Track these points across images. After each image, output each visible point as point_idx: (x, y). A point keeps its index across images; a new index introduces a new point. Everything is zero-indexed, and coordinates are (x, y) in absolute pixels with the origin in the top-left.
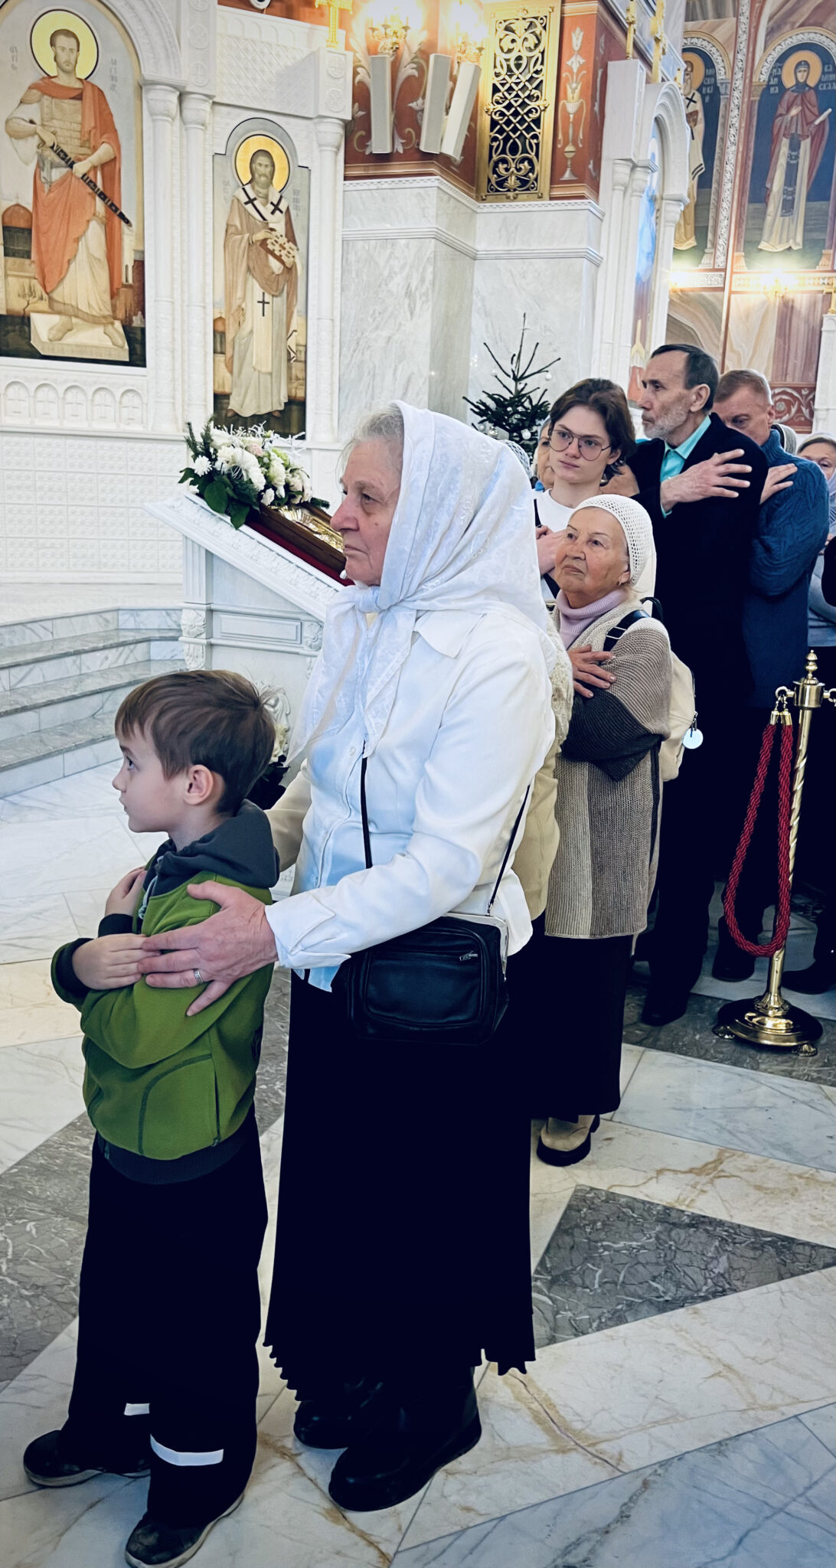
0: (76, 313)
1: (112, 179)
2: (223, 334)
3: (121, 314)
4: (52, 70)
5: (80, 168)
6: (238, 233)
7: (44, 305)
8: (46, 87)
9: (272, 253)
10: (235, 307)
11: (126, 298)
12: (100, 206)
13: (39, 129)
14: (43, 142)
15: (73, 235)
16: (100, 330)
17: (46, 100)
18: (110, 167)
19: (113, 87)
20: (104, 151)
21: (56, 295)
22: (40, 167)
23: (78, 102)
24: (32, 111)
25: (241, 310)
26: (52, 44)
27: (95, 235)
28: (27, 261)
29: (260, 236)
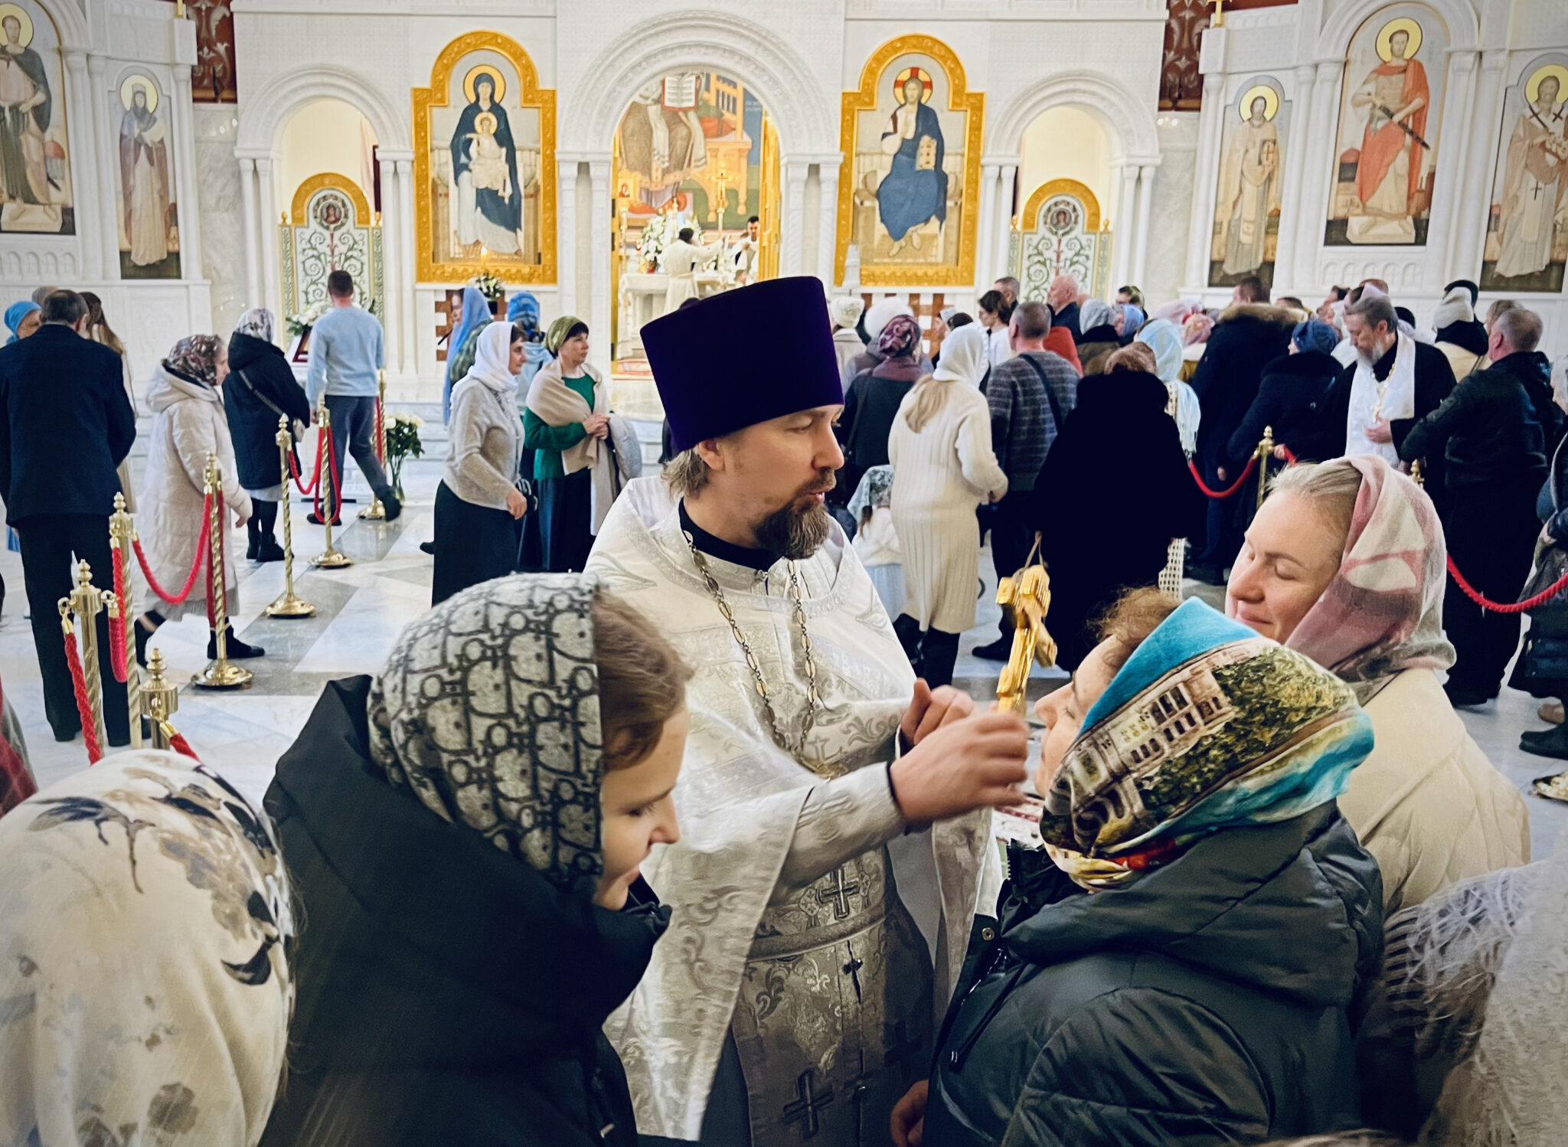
0: (1379, 213)
1: (1420, 119)
2: (1498, 217)
3: (1413, 210)
4: (1387, 56)
5: (1397, 118)
6: (1520, 140)
7: (1359, 211)
8: (1384, 69)
9: (1550, 151)
10: (1510, 195)
11: (1418, 199)
12: (1408, 139)
13: (1373, 97)
14: (1374, 106)
15: (1386, 161)
16: (1395, 224)
17: (1382, 78)
18: (1419, 115)
19: (1430, 59)
20: (1417, 103)
21: (1369, 203)
22: (1370, 121)
23: (1402, 76)
24: (1371, 87)
25: (1516, 197)
26: (1391, 40)
27: (1402, 160)
28: (1351, 184)
29: (1539, 140)
